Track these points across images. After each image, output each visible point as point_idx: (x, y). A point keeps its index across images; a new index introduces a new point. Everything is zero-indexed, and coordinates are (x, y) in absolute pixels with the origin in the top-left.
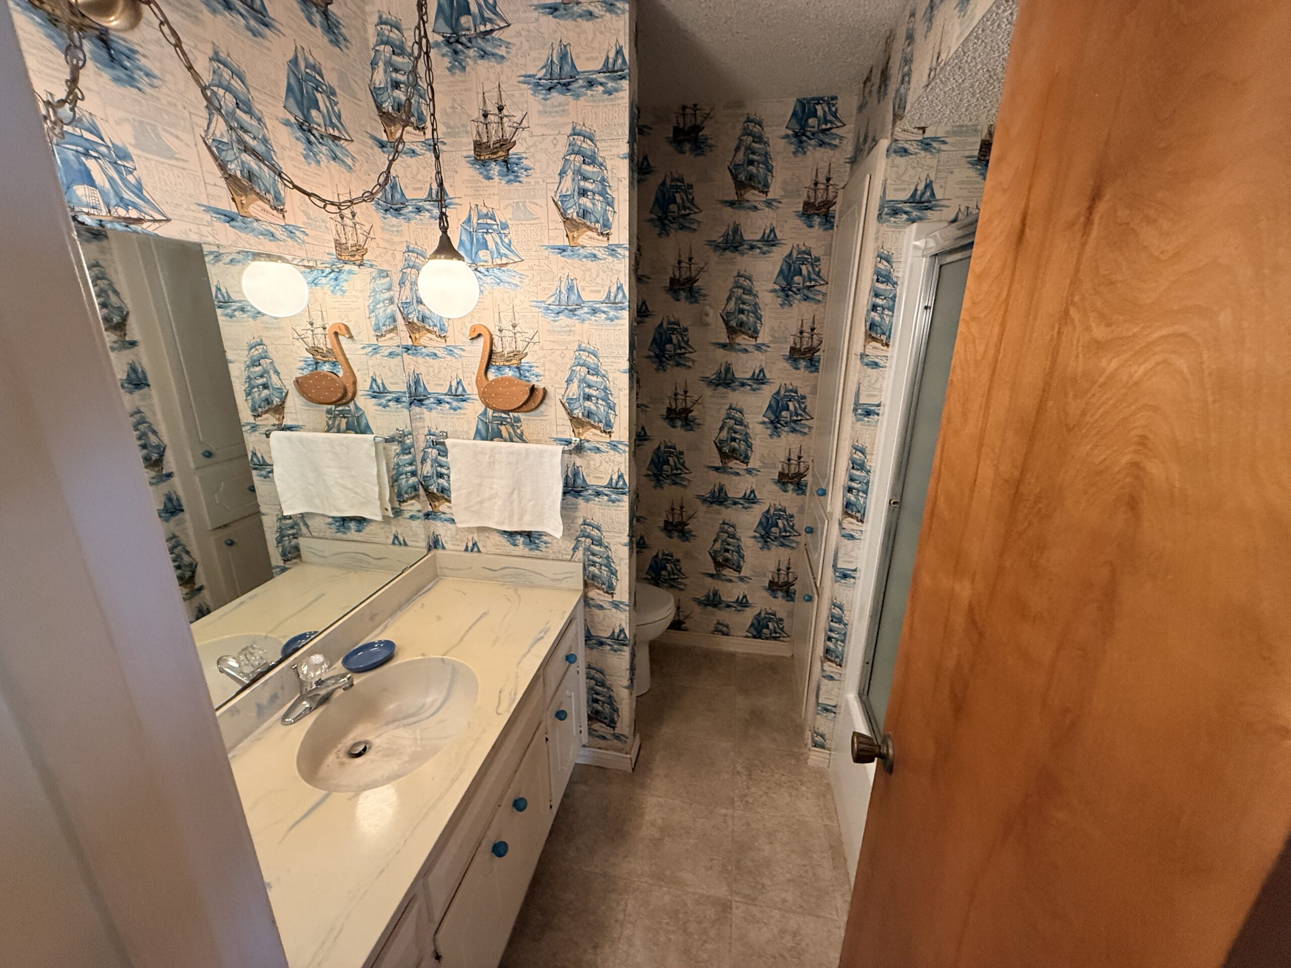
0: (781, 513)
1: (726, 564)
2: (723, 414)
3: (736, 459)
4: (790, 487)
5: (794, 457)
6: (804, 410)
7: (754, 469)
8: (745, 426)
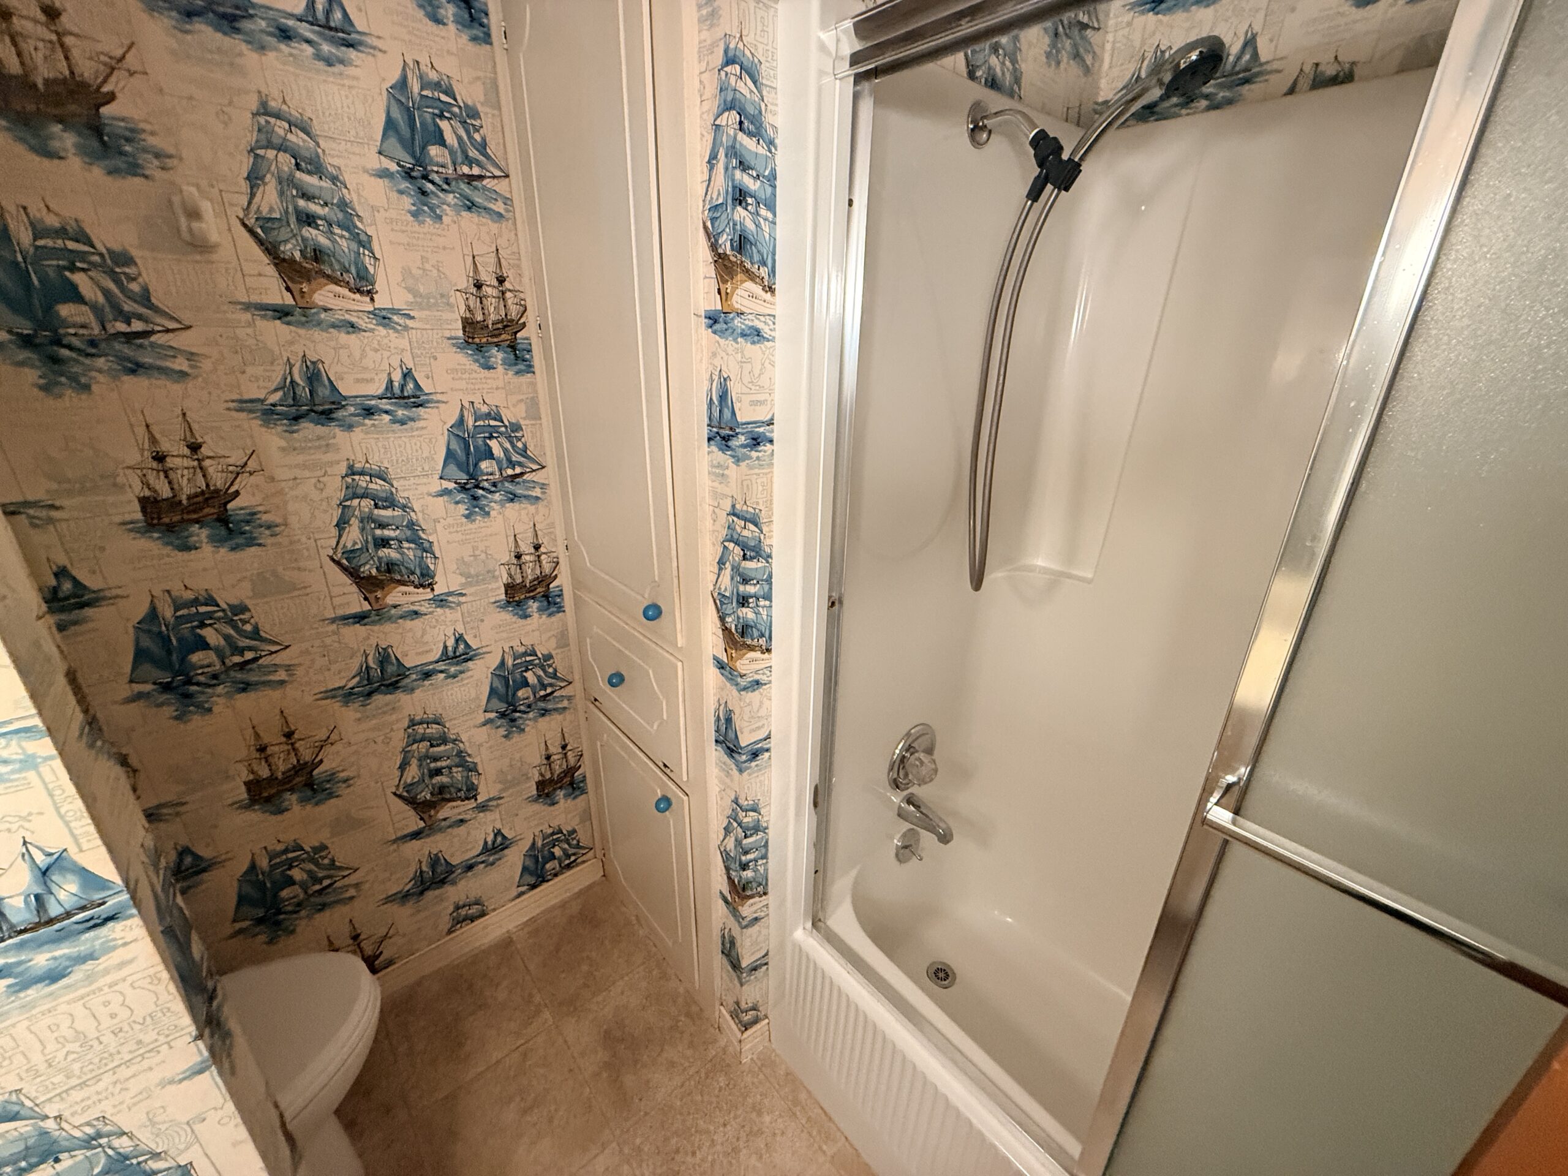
0: (528, 658)
1: (442, 795)
2: (335, 489)
3: (403, 583)
4: (533, 606)
5: (526, 547)
6: (524, 452)
7: (450, 594)
8: (404, 507)
